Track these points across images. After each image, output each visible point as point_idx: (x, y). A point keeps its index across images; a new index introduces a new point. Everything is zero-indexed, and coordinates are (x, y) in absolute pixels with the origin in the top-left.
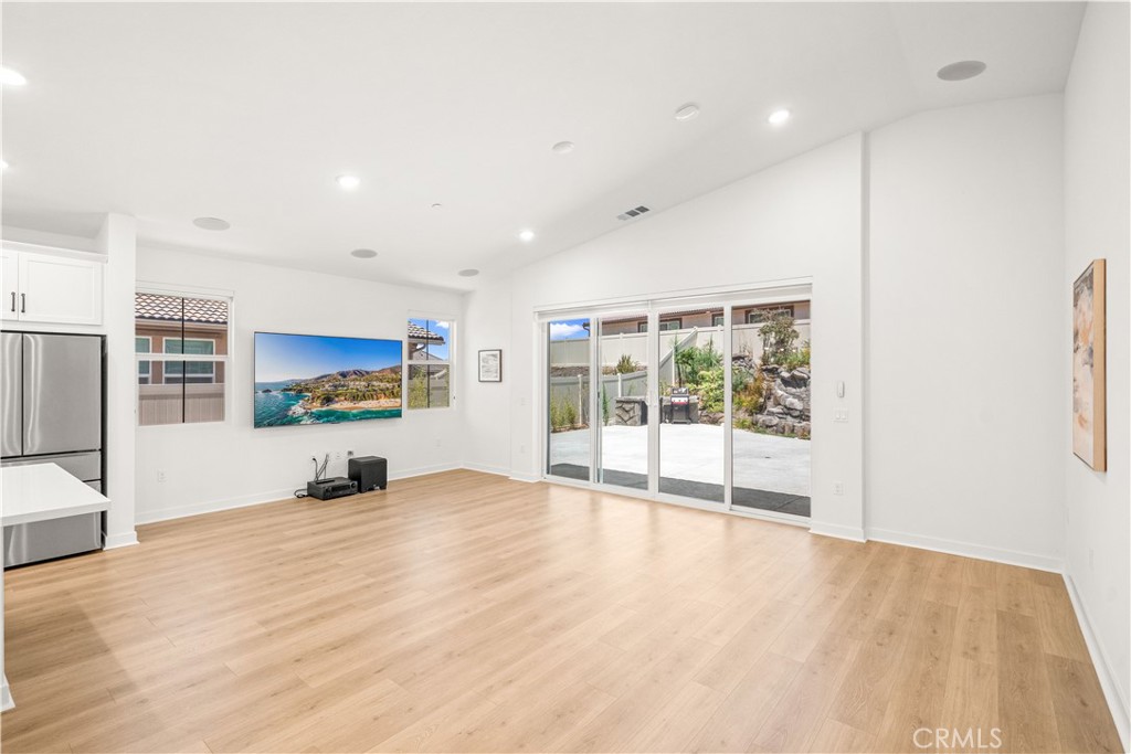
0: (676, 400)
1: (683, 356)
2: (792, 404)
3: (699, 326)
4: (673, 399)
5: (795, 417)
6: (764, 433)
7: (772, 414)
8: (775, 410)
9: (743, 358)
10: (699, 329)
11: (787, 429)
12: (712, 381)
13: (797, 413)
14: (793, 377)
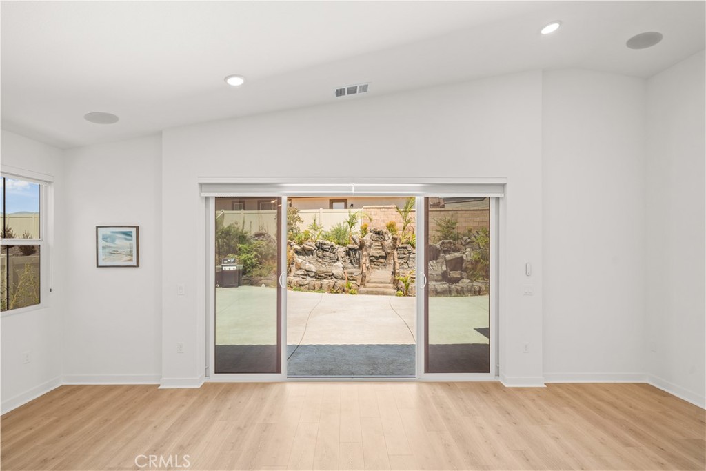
0: (227, 268)
1: (222, 233)
2: (310, 268)
3: (226, 210)
4: (224, 268)
5: (312, 277)
6: (300, 290)
7: (298, 275)
8: (300, 272)
9: (264, 235)
10: (227, 212)
11: (316, 286)
12: (248, 252)
13: (313, 274)
14: (303, 249)
